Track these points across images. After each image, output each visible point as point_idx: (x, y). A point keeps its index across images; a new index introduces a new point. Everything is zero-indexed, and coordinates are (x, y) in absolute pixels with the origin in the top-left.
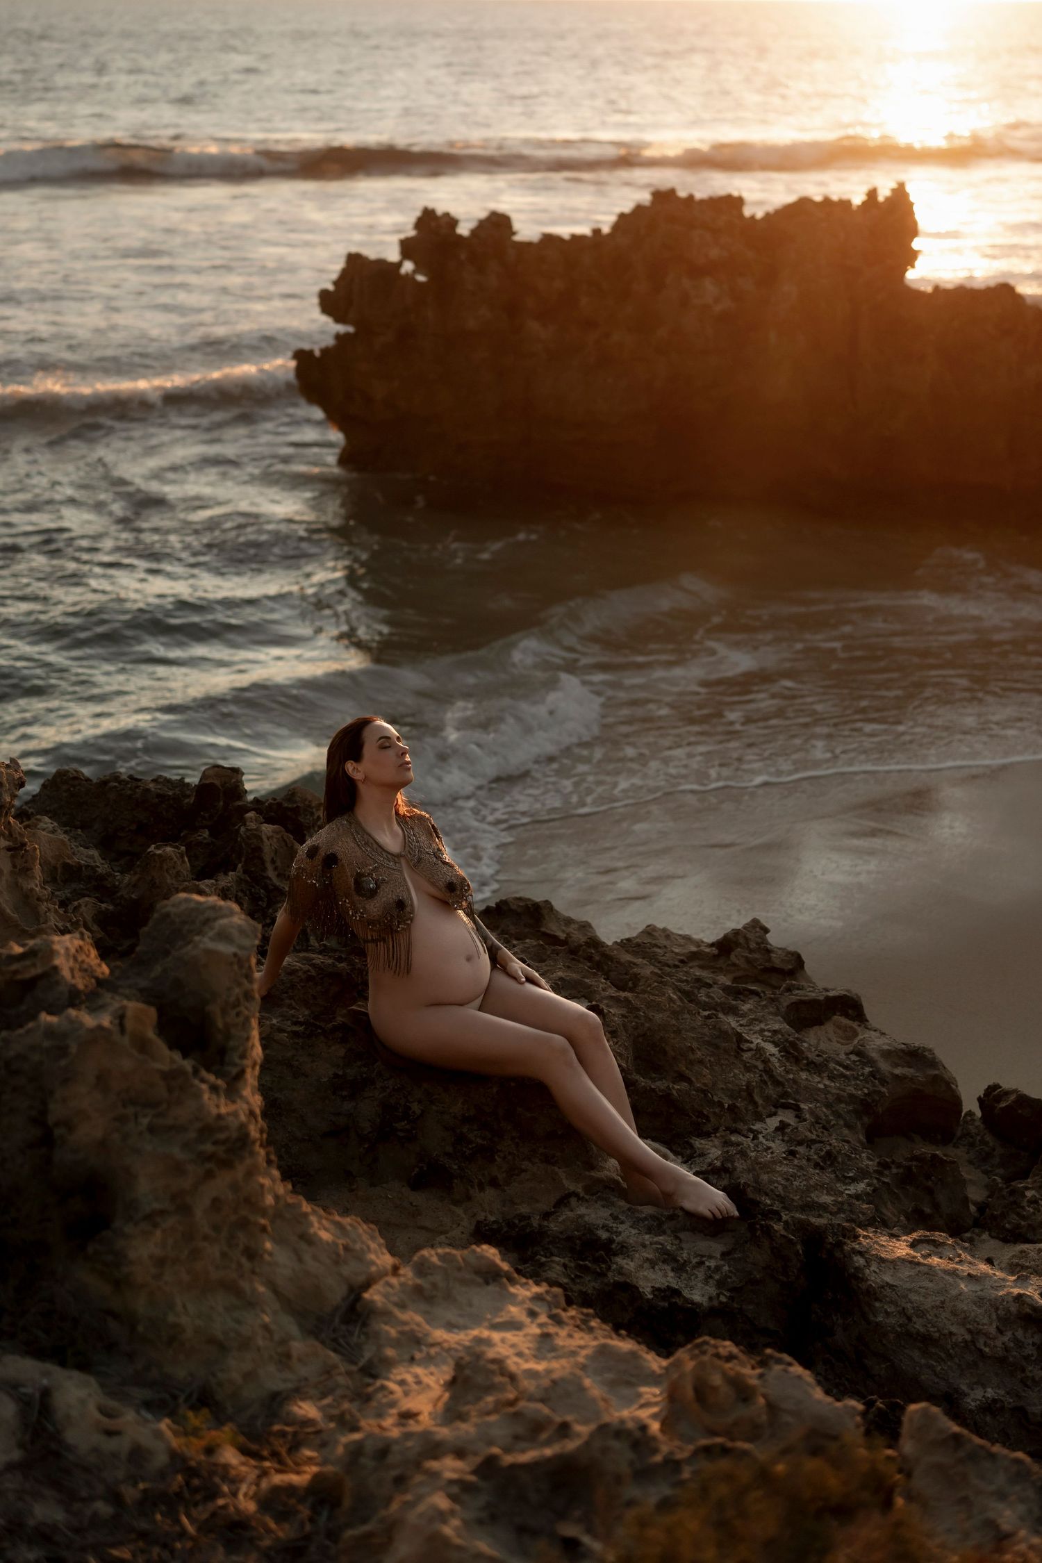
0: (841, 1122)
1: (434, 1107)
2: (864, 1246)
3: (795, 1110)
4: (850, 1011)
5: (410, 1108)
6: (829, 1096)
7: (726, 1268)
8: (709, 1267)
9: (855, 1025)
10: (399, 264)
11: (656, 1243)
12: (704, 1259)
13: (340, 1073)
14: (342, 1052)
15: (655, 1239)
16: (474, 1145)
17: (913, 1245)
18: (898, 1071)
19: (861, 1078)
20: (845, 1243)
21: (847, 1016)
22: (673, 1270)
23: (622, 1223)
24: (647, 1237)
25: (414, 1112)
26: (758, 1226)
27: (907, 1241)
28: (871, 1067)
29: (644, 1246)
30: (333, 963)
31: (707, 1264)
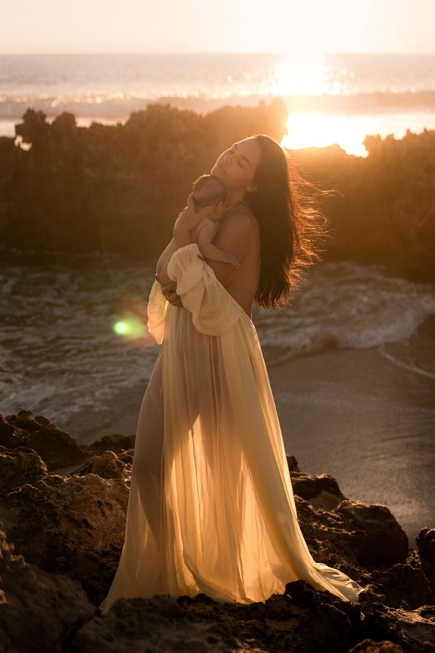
0: (343, 552)
1: (82, 547)
2: (393, 616)
3: (313, 545)
4: (331, 489)
5: (67, 547)
6: (332, 535)
7: (300, 639)
8: (288, 639)
9: (335, 497)
10: (14, 139)
11: (249, 624)
12: (284, 634)
13: (17, 526)
14: (17, 512)
15: (248, 622)
16: (111, 571)
17: (422, 614)
18: (368, 521)
19: (348, 525)
20: (381, 614)
21: (330, 491)
22: (263, 643)
23: (223, 613)
24: (242, 621)
25: (70, 550)
26: (318, 607)
27: (418, 612)
28: (353, 519)
29: (242, 627)
31: (286, 637)
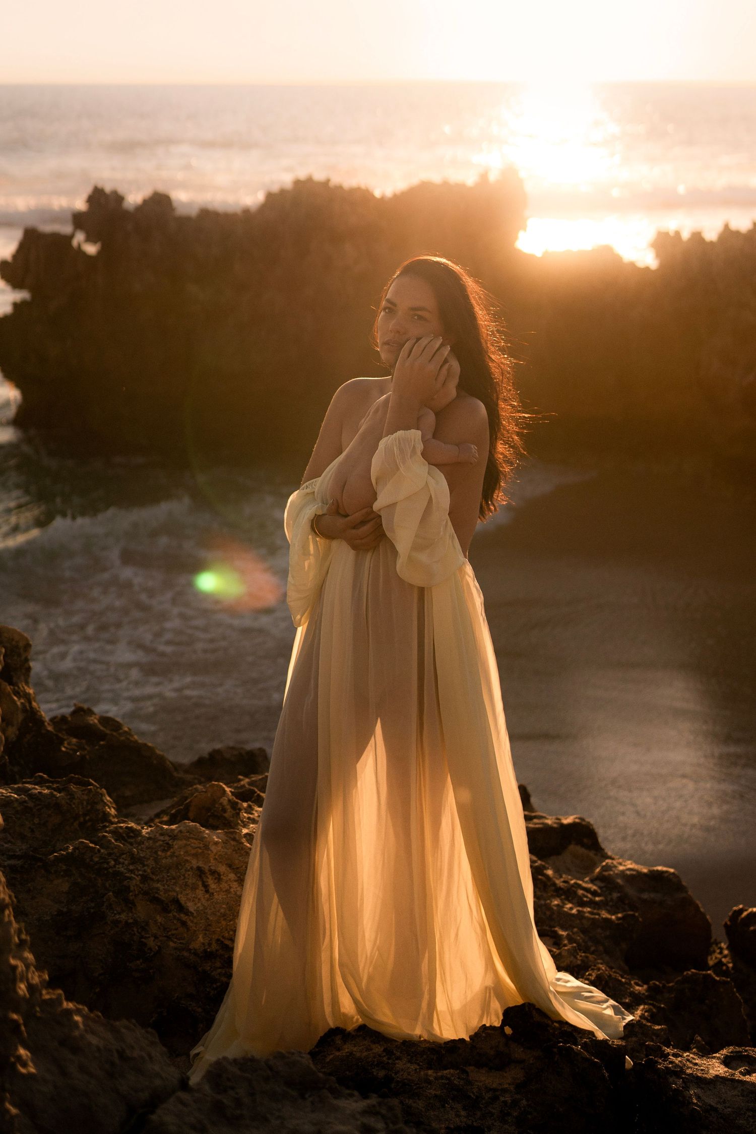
0: (601, 948)
1: (171, 944)
2: (677, 1066)
3: (552, 937)
4: (585, 840)
5: (145, 944)
6: (584, 922)
7: (524, 1102)
8: (505, 1102)
9: (591, 854)
10: (72, 237)
11: (442, 1077)
12: (497, 1093)
13: (65, 910)
14: (65, 887)
15: (439, 1074)
16: (218, 984)
17: (726, 1062)
18: (645, 896)
19: (611, 904)
20: (657, 1062)
21: (583, 845)
22: (464, 1108)
23: (398, 1058)
24: (430, 1072)
25: (150, 949)
26: (555, 1050)
27: (718, 1058)
28: (619, 892)
29: (429, 1082)
30: (51, 793)
31: (502, 1099)
